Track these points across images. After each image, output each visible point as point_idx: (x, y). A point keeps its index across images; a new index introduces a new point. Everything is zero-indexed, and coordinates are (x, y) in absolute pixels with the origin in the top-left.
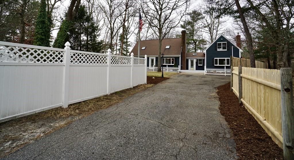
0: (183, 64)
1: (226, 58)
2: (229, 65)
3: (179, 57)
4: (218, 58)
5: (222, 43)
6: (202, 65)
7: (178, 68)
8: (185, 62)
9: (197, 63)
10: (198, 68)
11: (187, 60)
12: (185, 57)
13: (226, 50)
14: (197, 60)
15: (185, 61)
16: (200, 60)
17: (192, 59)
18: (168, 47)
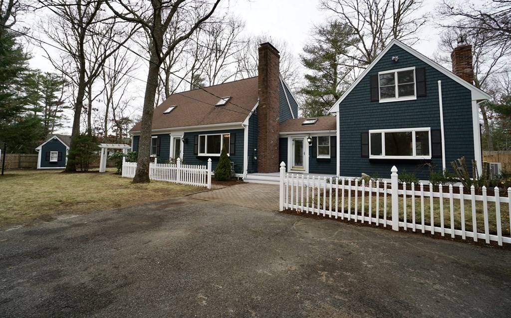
0: (262, 154)
1: (414, 130)
2: (429, 157)
3: (243, 130)
4: (383, 131)
5: (396, 71)
6: (329, 157)
8: (272, 148)
9: (312, 150)
10: (318, 167)
11: (283, 142)
12: (271, 130)
13: (414, 98)
14: (315, 139)
15: (272, 142)
16: (323, 139)
17: (298, 138)
18: (223, 101)
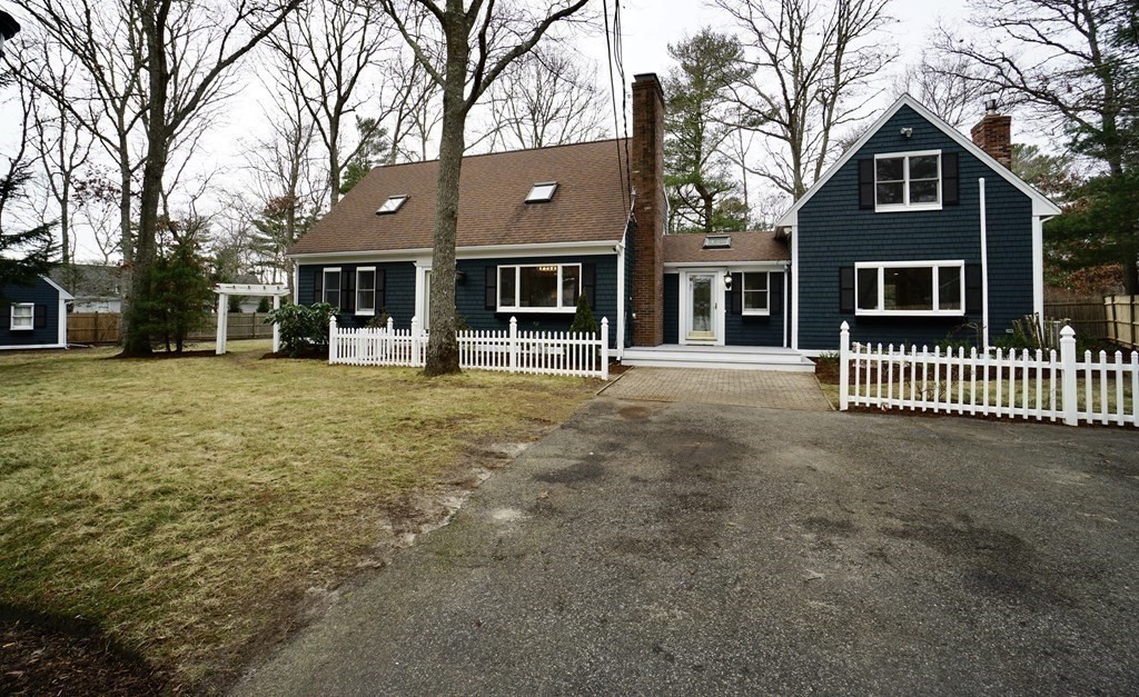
0: (644, 307)
1: (936, 265)
2: (960, 312)
3: (615, 257)
4: (881, 266)
5: (907, 155)
6: (767, 313)
7: (594, 342)
8: (659, 295)
9: (732, 299)
10: (743, 332)
11: (671, 282)
12: (658, 258)
13: (938, 206)
14: (737, 277)
15: (659, 283)
16: (756, 279)
18: (541, 193)
